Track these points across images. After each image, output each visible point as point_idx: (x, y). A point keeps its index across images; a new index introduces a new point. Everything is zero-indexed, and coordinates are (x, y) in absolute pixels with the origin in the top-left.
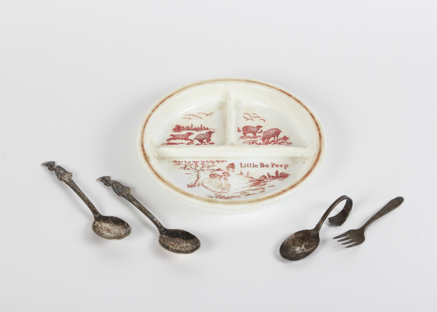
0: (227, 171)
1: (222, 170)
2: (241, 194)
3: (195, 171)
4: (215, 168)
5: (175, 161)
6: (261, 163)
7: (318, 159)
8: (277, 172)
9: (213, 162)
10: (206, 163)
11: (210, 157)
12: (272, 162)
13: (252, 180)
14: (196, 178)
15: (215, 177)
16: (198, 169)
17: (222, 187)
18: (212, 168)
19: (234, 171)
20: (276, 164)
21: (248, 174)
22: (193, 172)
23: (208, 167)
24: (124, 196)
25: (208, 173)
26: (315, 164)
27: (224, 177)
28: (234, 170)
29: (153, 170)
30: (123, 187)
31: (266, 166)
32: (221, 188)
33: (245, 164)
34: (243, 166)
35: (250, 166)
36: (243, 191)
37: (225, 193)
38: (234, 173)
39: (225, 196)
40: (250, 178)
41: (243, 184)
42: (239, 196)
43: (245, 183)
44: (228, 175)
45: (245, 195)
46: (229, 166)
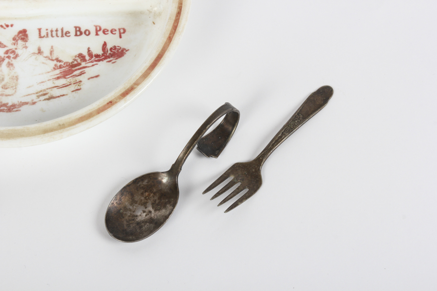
0: (13, 47)
1: (5, 46)
2: (38, 97)
6: (76, 28)
7: (175, 27)
8: (105, 44)
12: (96, 24)
13: (59, 64)
17: (3, 83)
19: (26, 47)
20: (103, 29)
21: (51, 52)
26: (170, 39)
27: (7, 60)
28: (28, 44)
31: (85, 33)
33: (47, 30)
34: (42, 35)
35: (57, 35)
36: (41, 91)
37: (8, 97)
38: (25, 52)
39: (7, 104)
40: (55, 61)
41: (42, 74)
42: (35, 101)
43: (46, 73)
44: (15, 56)
45: (45, 100)
46: (18, 35)
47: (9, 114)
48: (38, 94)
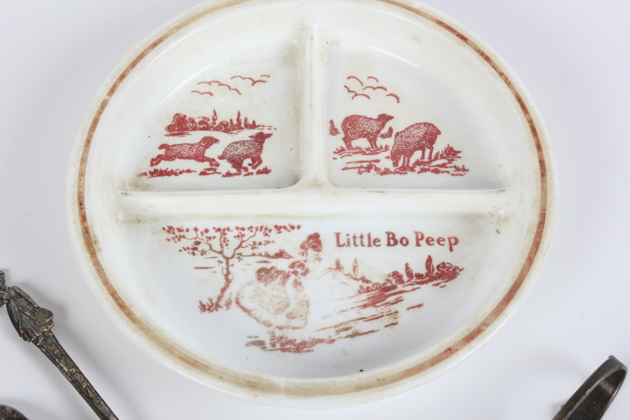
0: (301, 259)
1: (290, 257)
2: (338, 332)
3: (220, 257)
4: (273, 250)
5: (170, 229)
6: (388, 233)
7: (537, 244)
8: (429, 260)
9: (266, 231)
10: (247, 233)
11: (260, 216)
12: (417, 230)
13: (365, 285)
14: (222, 283)
15: (272, 278)
16: (228, 253)
17: (289, 310)
18: (262, 249)
19: (319, 259)
20: (426, 236)
21: (355, 268)
22: (213, 263)
23: (254, 246)
24: (35, 342)
25: (253, 265)
26: (530, 260)
27: (293, 277)
28: (321, 255)
29: (106, 282)
30: (36, 310)
31: (401, 242)
32: (285, 313)
33: (348, 235)
34: (341, 243)
35: (362, 242)
36: (342, 324)
37: (296, 330)
38: (319, 266)
39: (295, 340)
40: (361, 281)
41: (343, 299)
42: (333, 337)
43: (348, 298)
44: (304, 271)
45: (347, 337)
46: (307, 242)
47: (297, 355)
48: (338, 328)
